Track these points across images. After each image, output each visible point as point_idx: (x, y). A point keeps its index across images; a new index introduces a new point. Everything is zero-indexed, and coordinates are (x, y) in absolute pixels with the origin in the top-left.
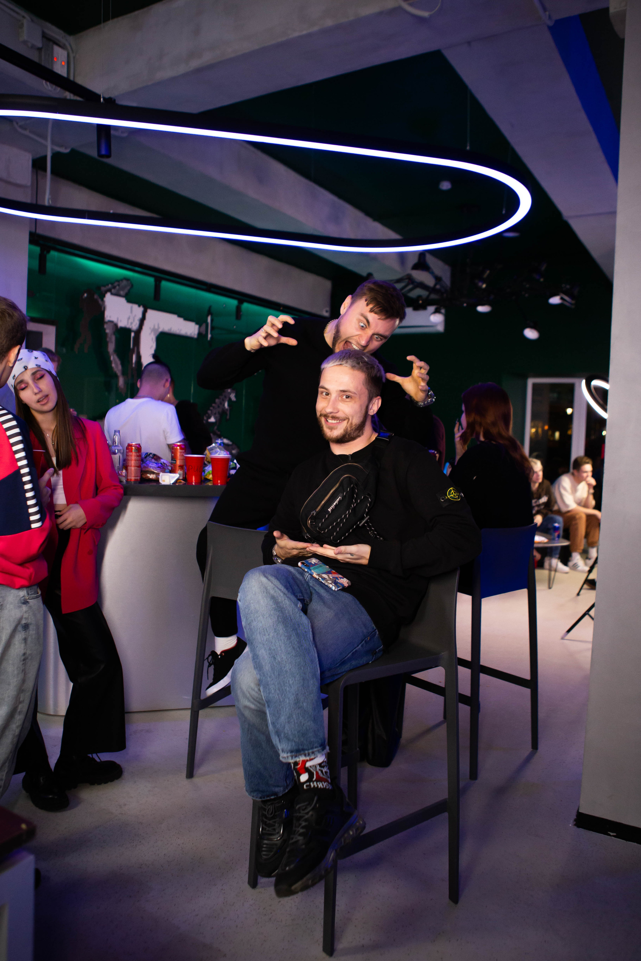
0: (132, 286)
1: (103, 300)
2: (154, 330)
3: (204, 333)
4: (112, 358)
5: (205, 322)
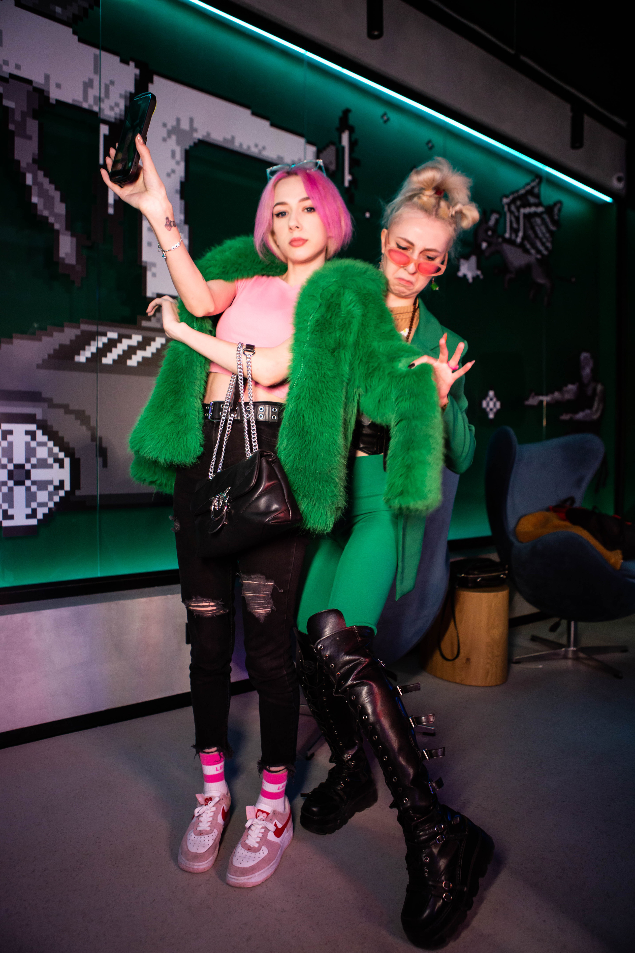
2: (182, 132)
5: (333, 143)
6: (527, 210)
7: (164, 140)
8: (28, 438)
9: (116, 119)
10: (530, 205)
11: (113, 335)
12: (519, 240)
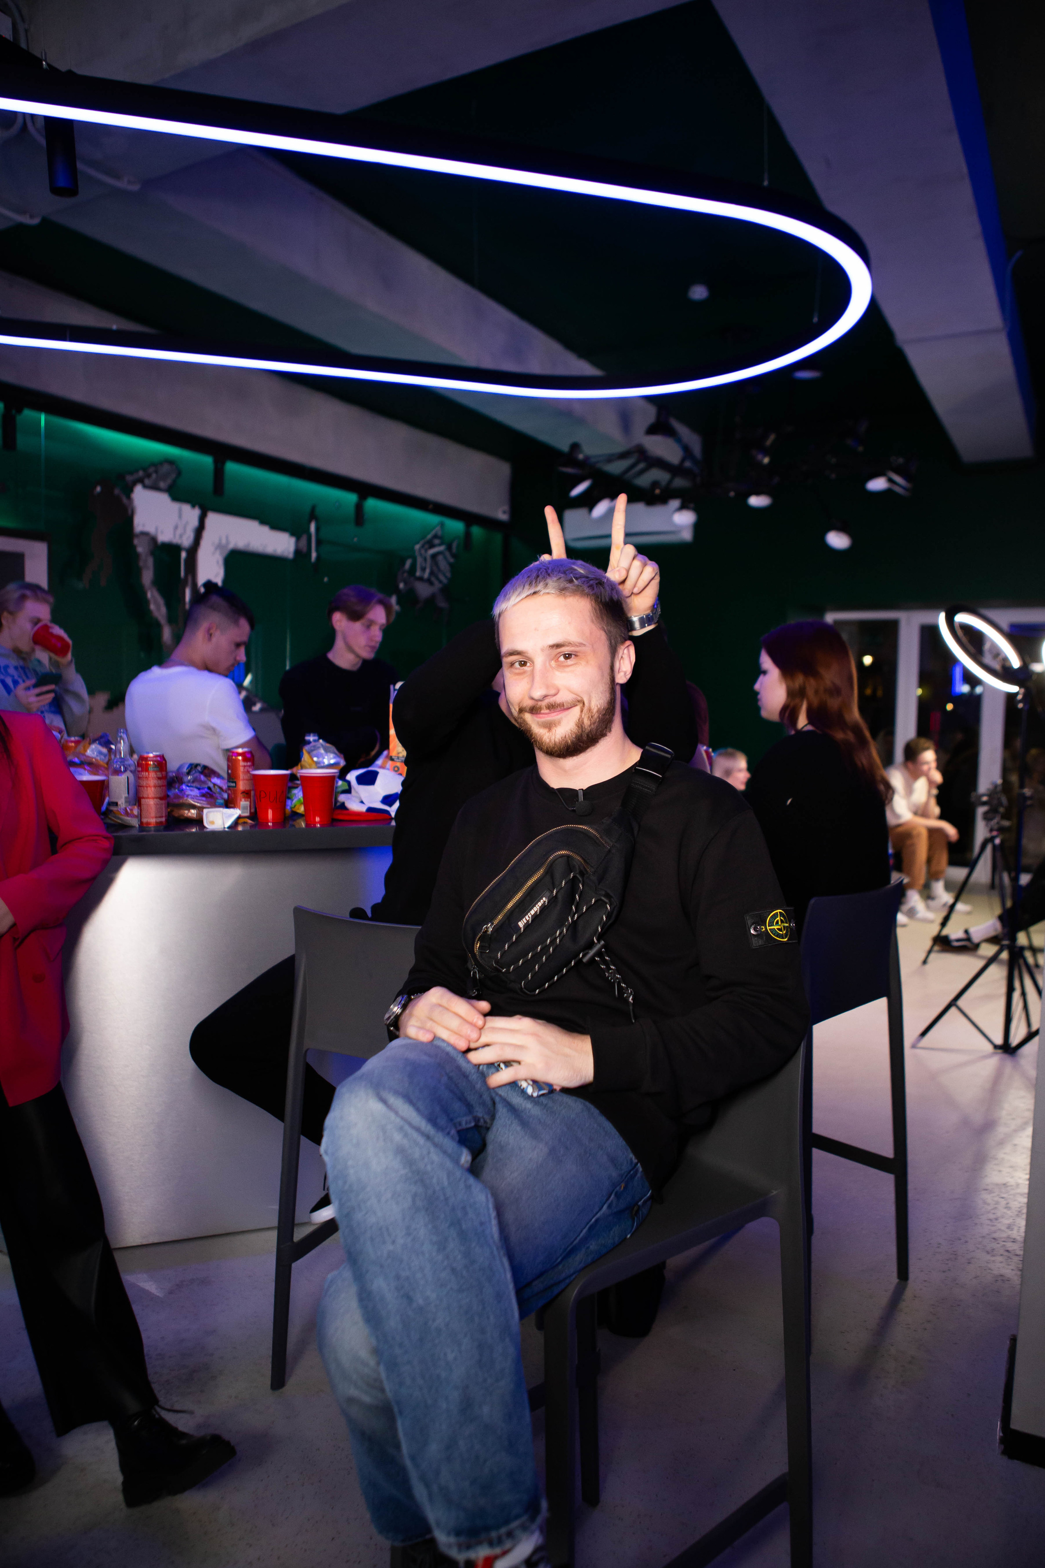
0: (179, 473)
1: (129, 497)
2: (219, 546)
3: (305, 549)
4: (149, 595)
5: (306, 532)
6: (433, 551)
9: (189, 546)
10: (435, 546)
12: (427, 576)
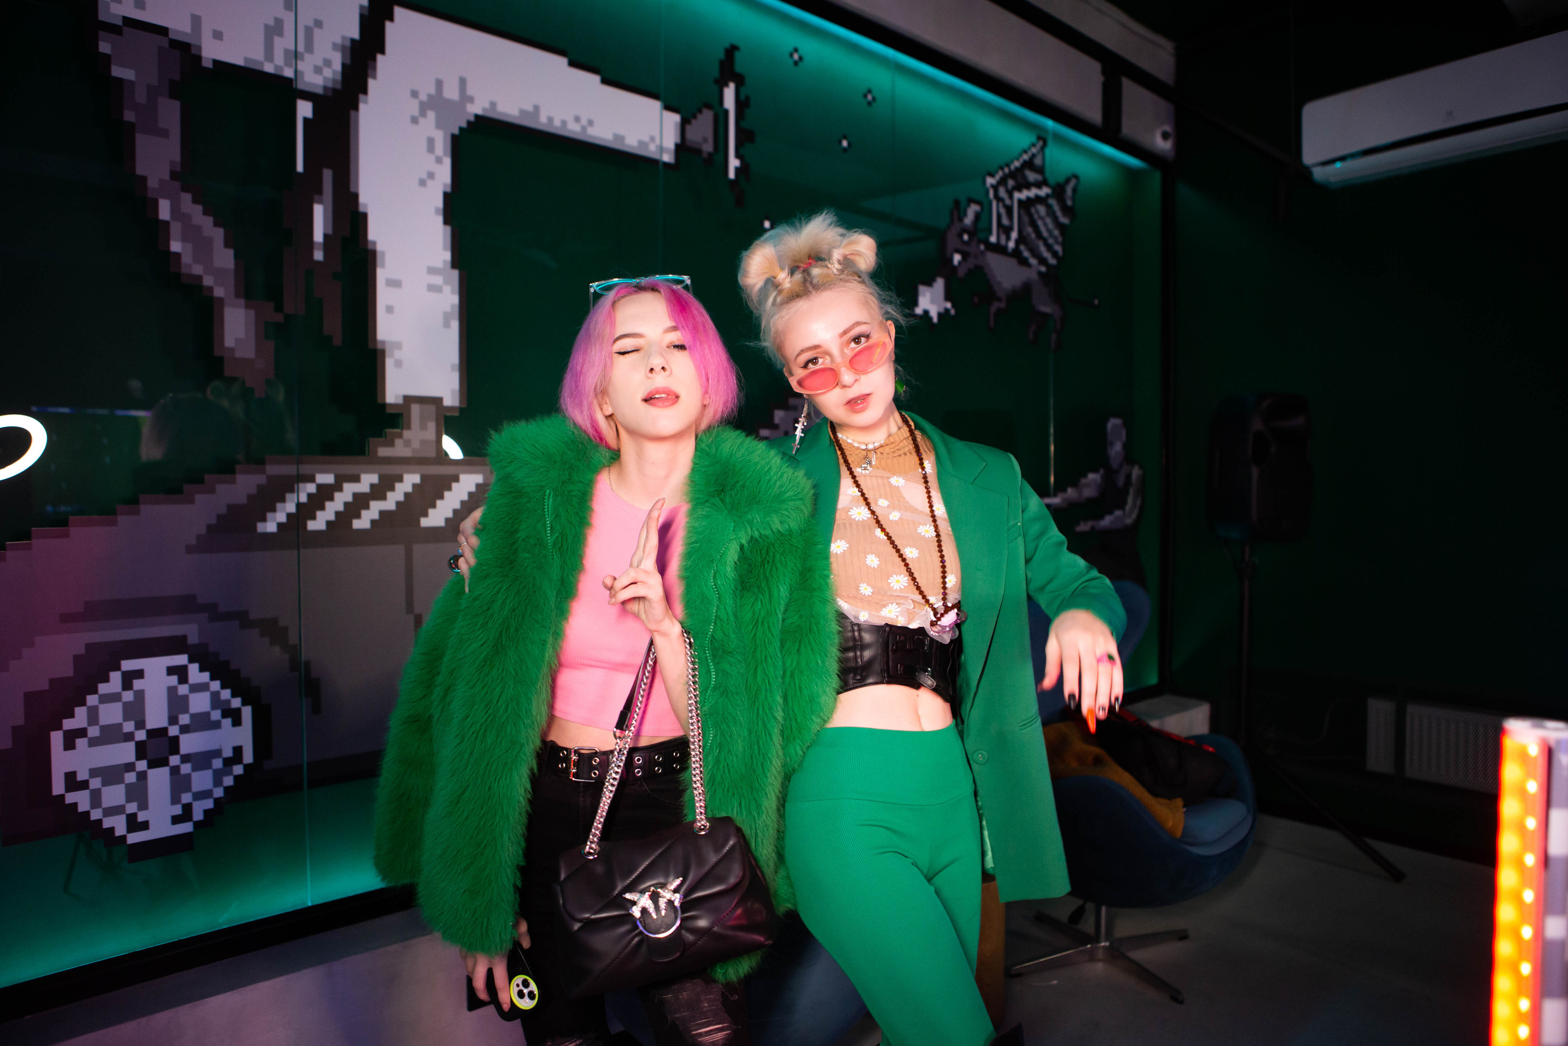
2: (436, 102)
3: (706, 148)
5: (709, 106)
6: (1024, 195)
7: (414, 120)
8: (174, 680)
9: (325, 88)
10: (1028, 186)
11: (326, 478)
12: (1011, 245)
